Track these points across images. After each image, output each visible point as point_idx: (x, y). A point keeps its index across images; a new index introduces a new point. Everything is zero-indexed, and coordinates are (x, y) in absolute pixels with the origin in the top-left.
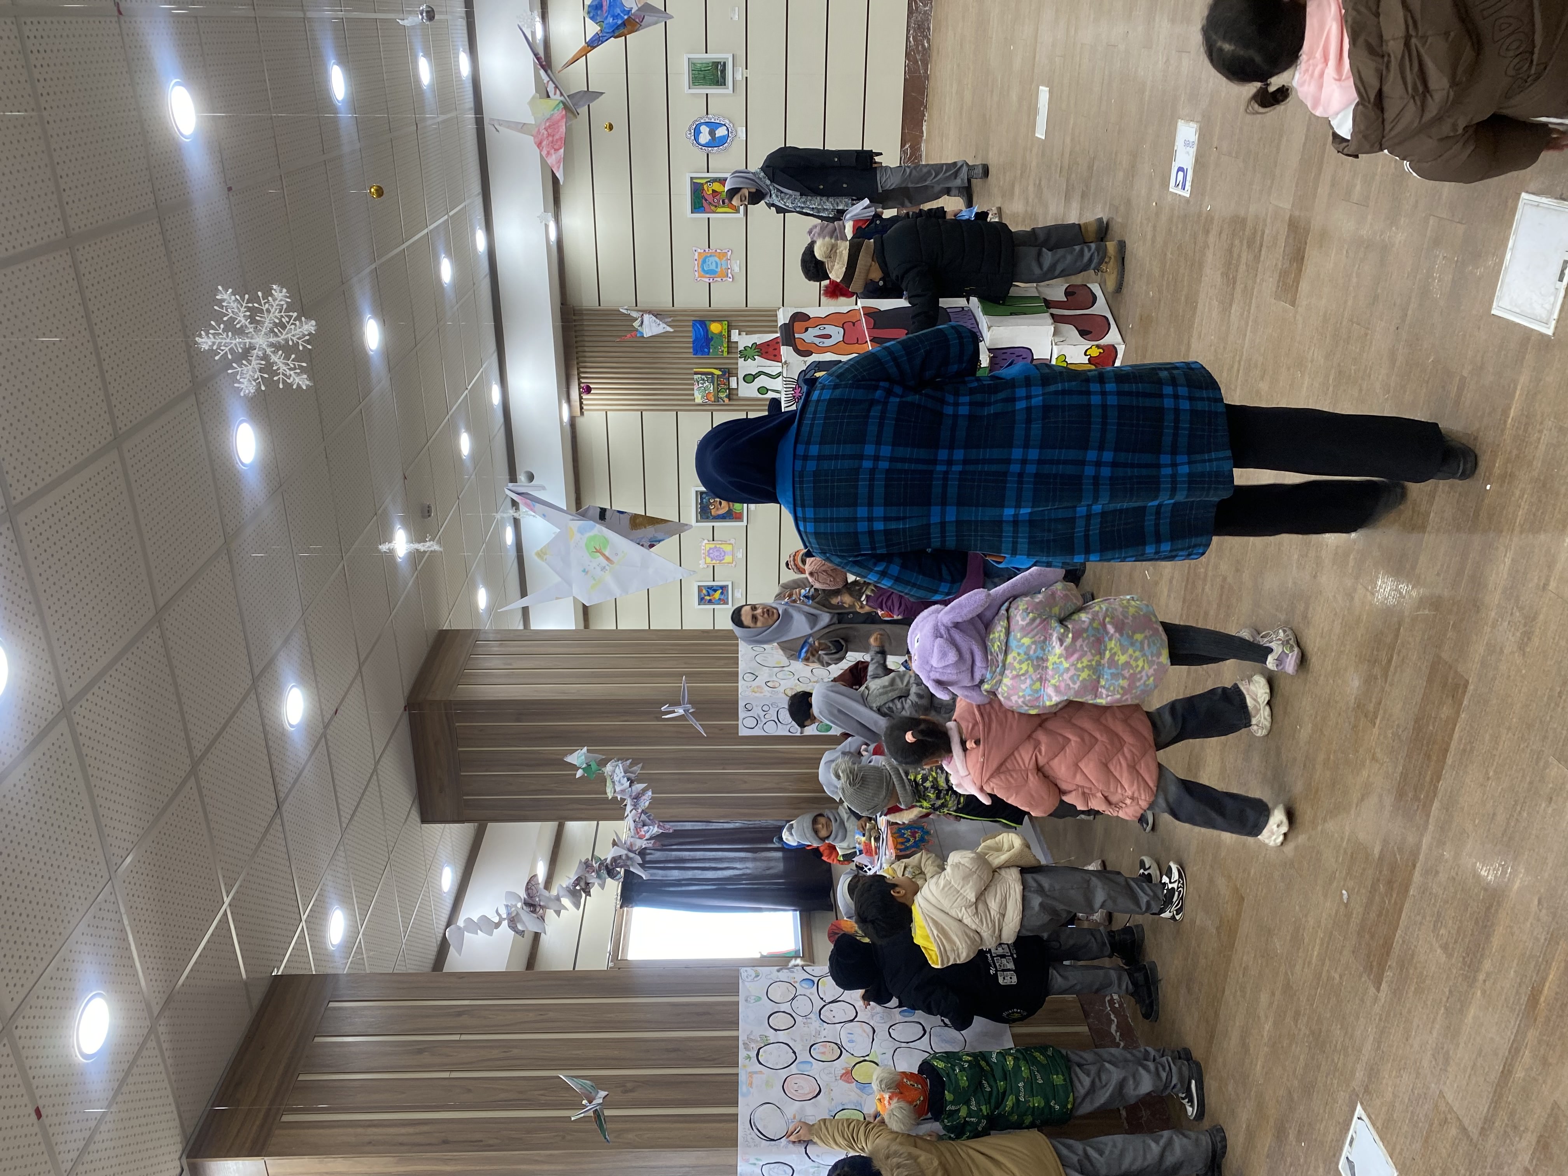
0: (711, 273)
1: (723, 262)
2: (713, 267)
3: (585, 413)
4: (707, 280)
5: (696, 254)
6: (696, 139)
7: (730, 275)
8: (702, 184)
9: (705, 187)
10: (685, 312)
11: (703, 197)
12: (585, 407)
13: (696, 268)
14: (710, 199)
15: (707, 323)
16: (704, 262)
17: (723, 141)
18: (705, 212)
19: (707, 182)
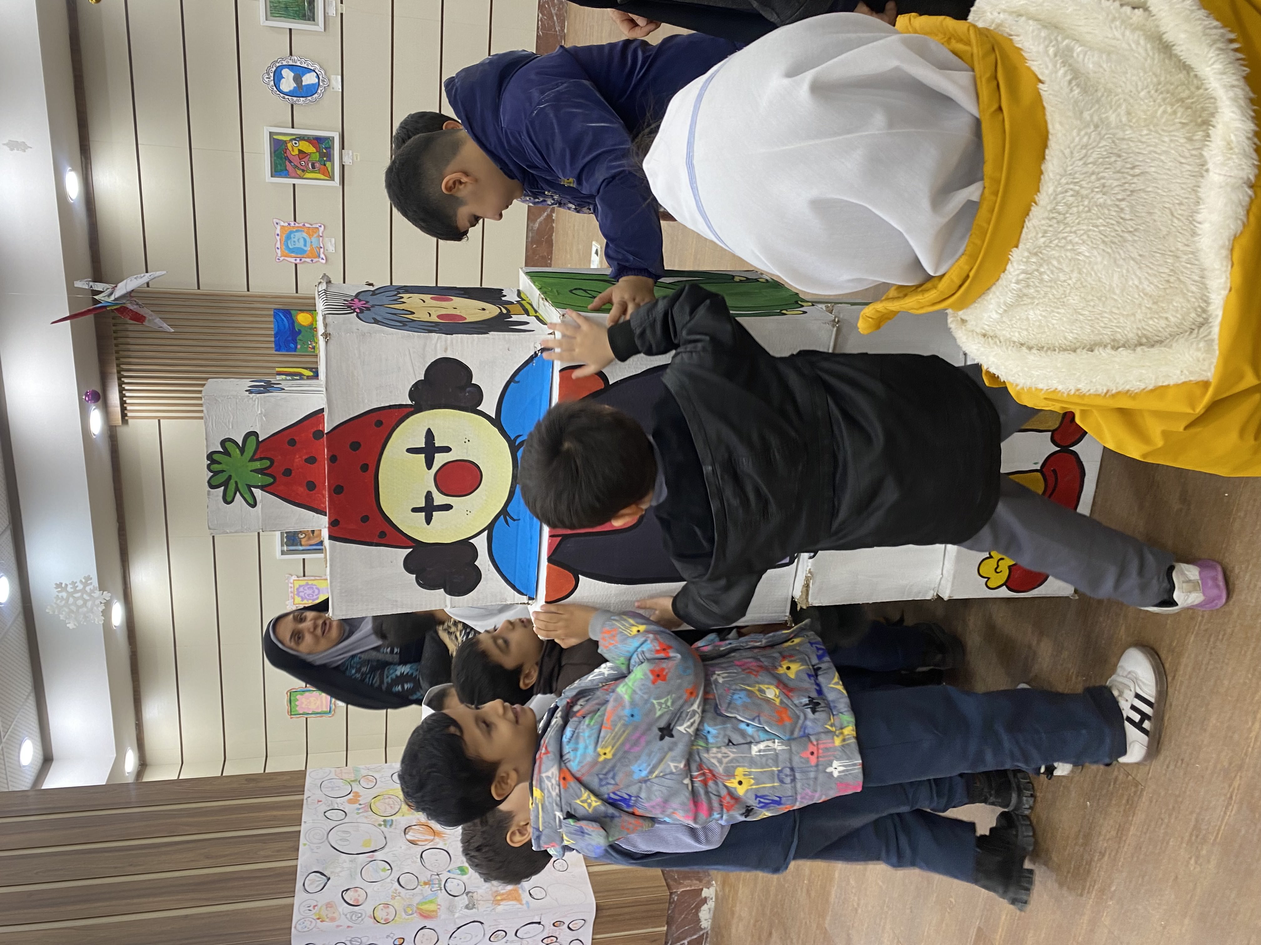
0: (299, 252)
1: (313, 239)
2: (301, 245)
3: (130, 421)
4: (293, 260)
5: (279, 227)
6: (277, 85)
7: (322, 256)
8: (285, 142)
9: (289, 145)
10: (263, 299)
11: (287, 158)
12: (129, 414)
13: (278, 245)
14: (296, 161)
15: (293, 312)
16: (288, 237)
17: (311, 90)
18: (287, 175)
19: (291, 140)
